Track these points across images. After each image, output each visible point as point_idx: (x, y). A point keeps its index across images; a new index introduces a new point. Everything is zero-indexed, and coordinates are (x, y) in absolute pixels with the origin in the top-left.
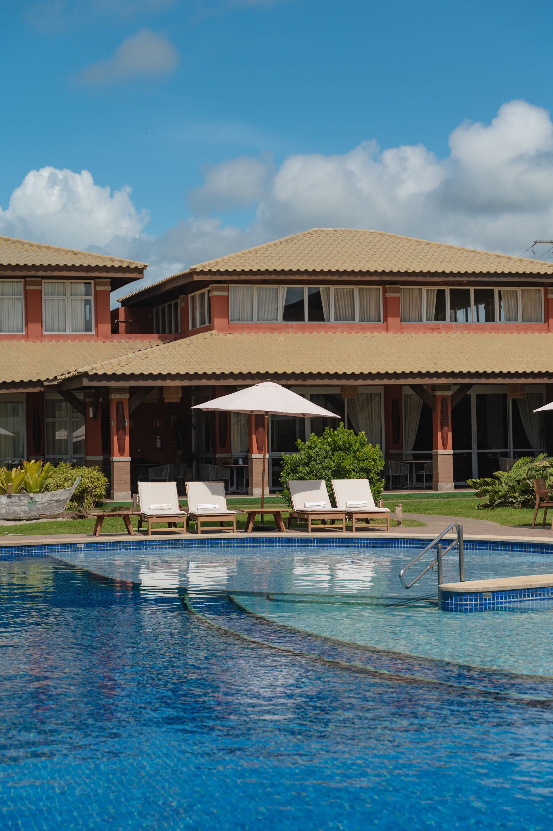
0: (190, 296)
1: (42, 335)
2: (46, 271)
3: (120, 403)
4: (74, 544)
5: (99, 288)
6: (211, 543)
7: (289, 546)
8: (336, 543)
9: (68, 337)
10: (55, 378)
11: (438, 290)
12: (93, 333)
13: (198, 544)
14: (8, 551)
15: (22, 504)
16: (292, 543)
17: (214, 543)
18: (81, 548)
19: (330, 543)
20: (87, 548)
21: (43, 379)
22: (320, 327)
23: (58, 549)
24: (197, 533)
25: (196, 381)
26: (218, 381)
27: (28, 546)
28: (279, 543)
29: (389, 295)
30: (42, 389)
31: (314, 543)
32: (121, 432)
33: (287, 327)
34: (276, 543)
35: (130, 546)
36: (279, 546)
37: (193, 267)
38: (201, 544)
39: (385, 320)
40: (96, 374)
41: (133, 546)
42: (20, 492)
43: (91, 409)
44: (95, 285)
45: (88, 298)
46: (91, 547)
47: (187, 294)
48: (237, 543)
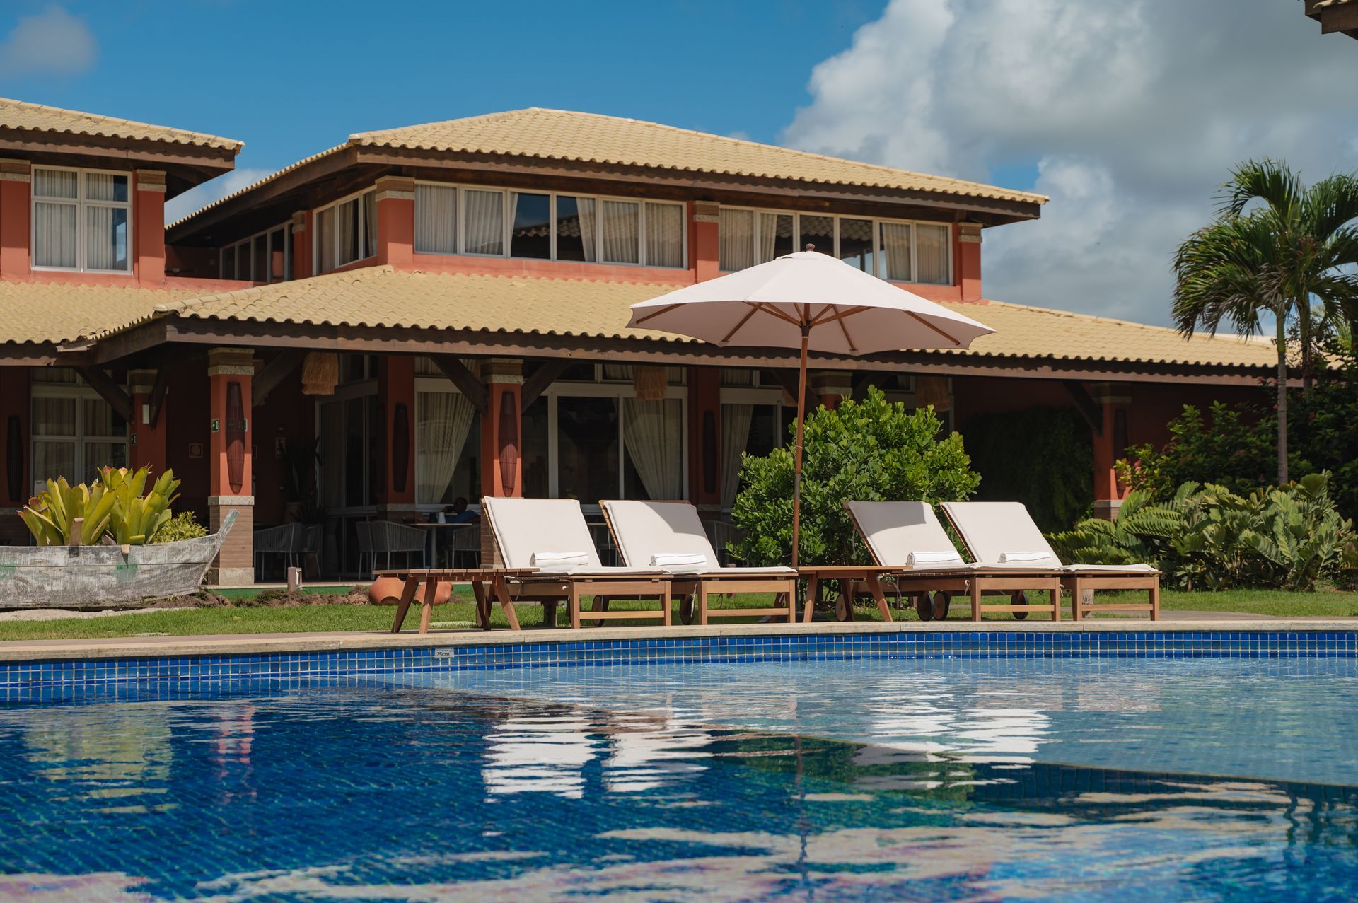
0: (315, 212)
1: (30, 272)
2: (45, 143)
3: (233, 385)
4: (425, 648)
5: (142, 187)
6: (803, 648)
7: (1020, 656)
8: (1160, 645)
9: (81, 278)
10: (81, 340)
11: (779, 216)
12: (129, 273)
13: (767, 649)
14: (235, 669)
15: (104, 569)
16: (1030, 646)
17: (812, 648)
18: (445, 660)
19: (1140, 645)
20: (463, 659)
21: (54, 341)
22: (579, 271)
23: (380, 663)
24: (699, 622)
25: (396, 342)
26: (439, 345)
27: (295, 654)
28: (992, 646)
29: (701, 218)
30: (53, 361)
31: (1094, 645)
32: (236, 443)
33: (520, 268)
34: (984, 645)
35: (581, 655)
36: (993, 656)
37: (356, 136)
38: (777, 649)
39: (693, 265)
40: (194, 317)
41: (590, 654)
42: (98, 540)
43: (146, 409)
44: (136, 181)
45: (120, 205)
46: (472, 658)
47: (309, 208)
48: (875, 647)
